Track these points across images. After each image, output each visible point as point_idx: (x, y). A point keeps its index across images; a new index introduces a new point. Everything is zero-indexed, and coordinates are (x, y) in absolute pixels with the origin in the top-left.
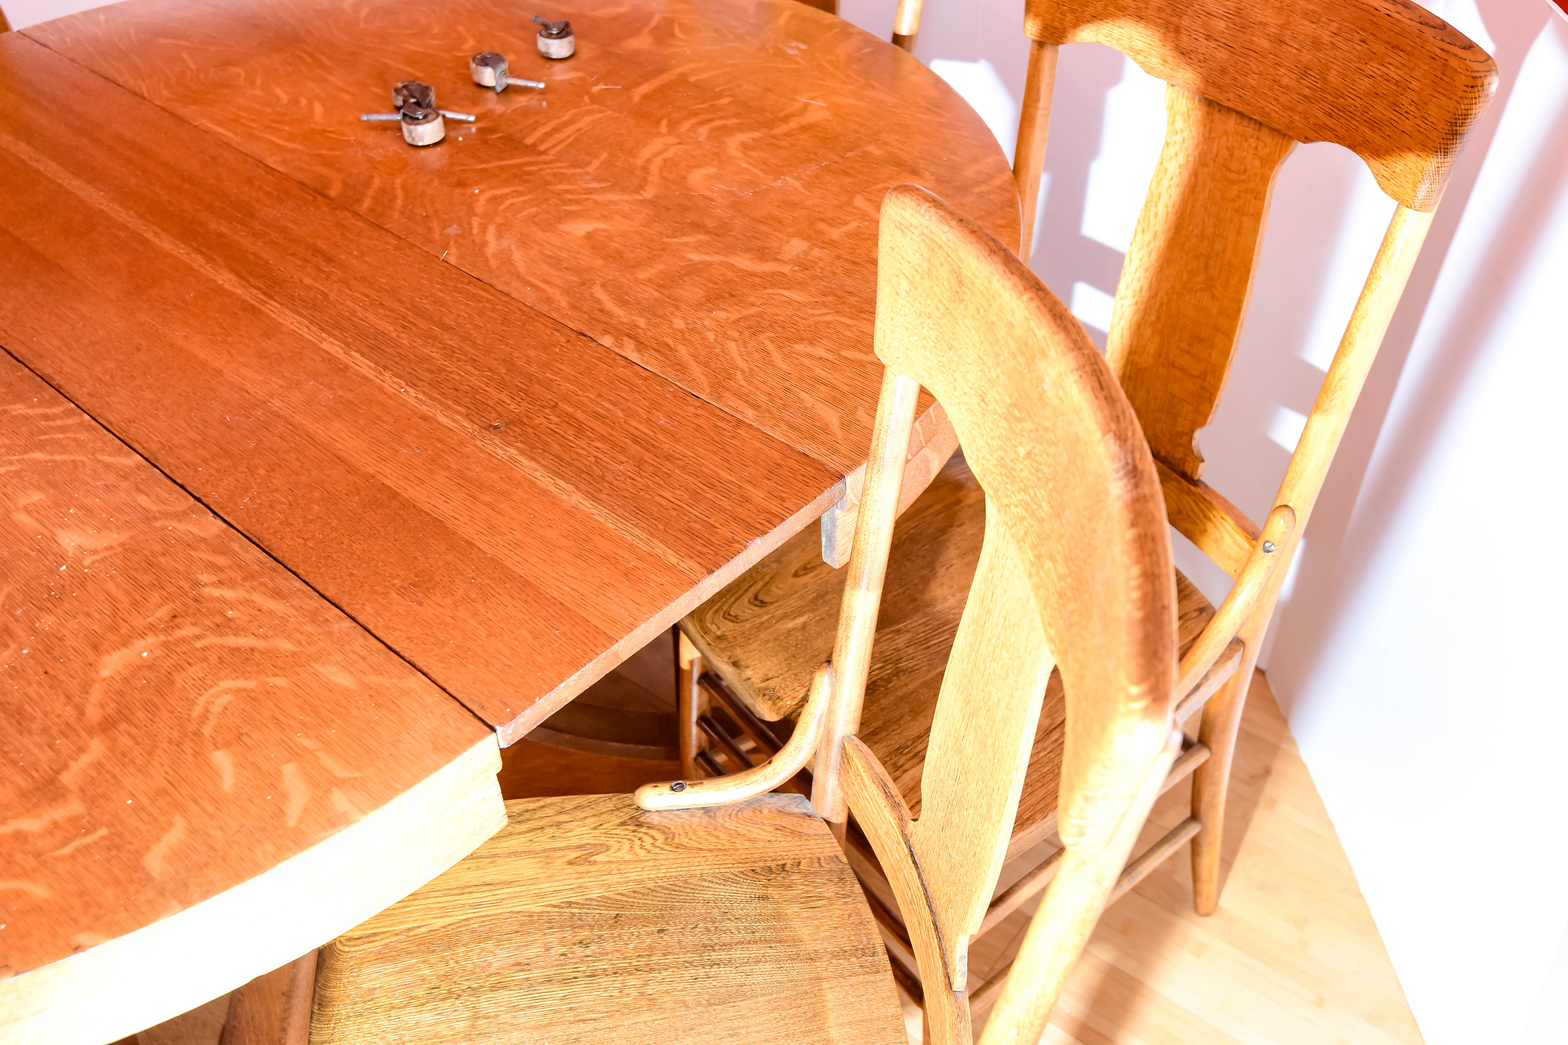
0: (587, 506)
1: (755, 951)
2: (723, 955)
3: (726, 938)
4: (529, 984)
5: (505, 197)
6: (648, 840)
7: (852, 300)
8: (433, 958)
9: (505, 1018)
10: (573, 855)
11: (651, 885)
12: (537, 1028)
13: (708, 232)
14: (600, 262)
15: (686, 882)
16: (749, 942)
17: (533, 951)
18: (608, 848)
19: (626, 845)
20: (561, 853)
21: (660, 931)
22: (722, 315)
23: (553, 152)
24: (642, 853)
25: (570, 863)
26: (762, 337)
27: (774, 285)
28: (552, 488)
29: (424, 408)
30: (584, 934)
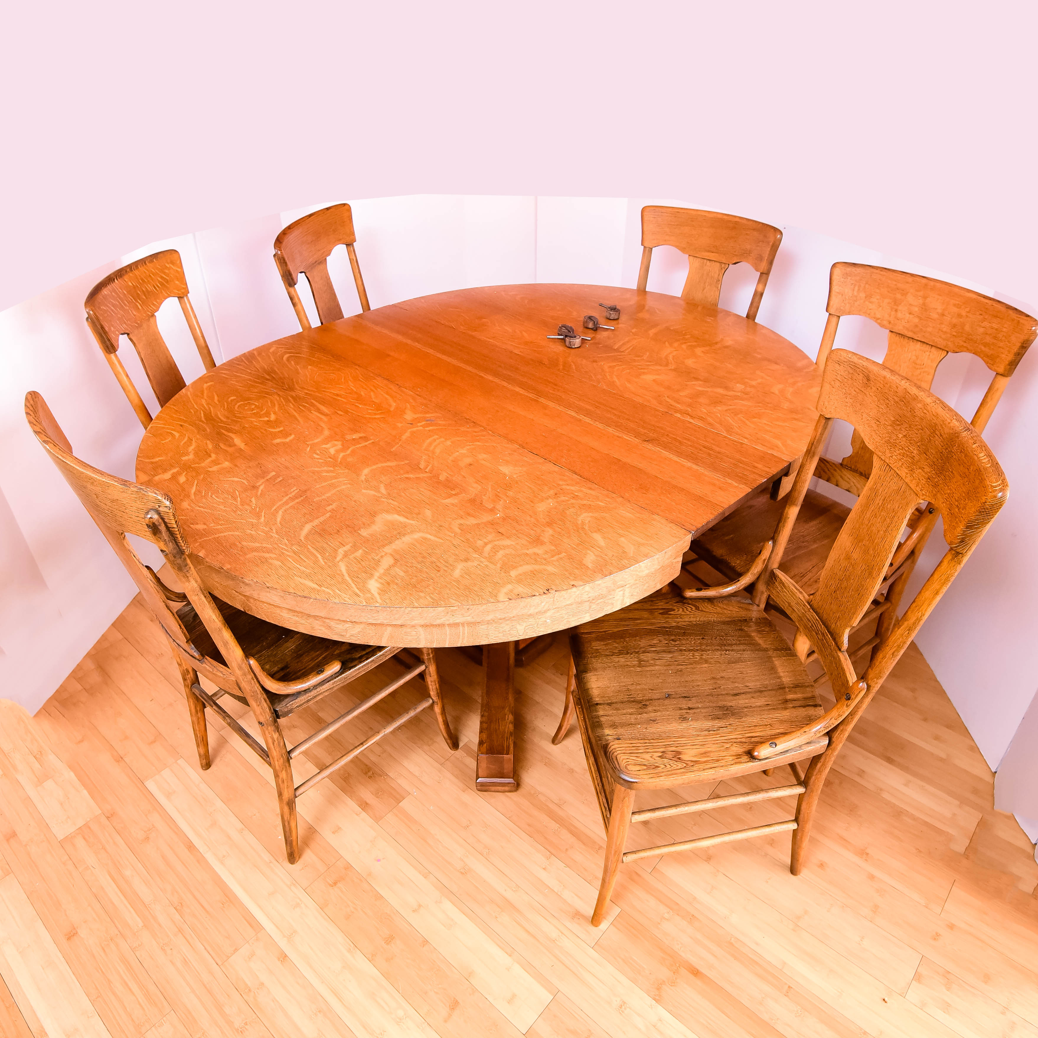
0: (695, 467)
1: (742, 647)
2: (729, 648)
3: (729, 642)
4: (657, 652)
5: (615, 366)
6: (689, 609)
7: (770, 405)
8: (617, 641)
9: (652, 662)
10: (661, 611)
11: (694, 623)
12: (665, 666)
13: (701, 381)
14: (663, 389)
15: (708, 623)
16: (739, 644)
17: (655, 642)
18: (674, 610)
19: (681, 610)
20: (656, 611)
21: (702, 639)
22: (719, 408)
23: (627, 351)
24: (688, 613)
25: (660, 614)
26: (739, 416)
27: (736, 399)
28: (679, 461)
29: (617, 434)
30: (673, 637)
